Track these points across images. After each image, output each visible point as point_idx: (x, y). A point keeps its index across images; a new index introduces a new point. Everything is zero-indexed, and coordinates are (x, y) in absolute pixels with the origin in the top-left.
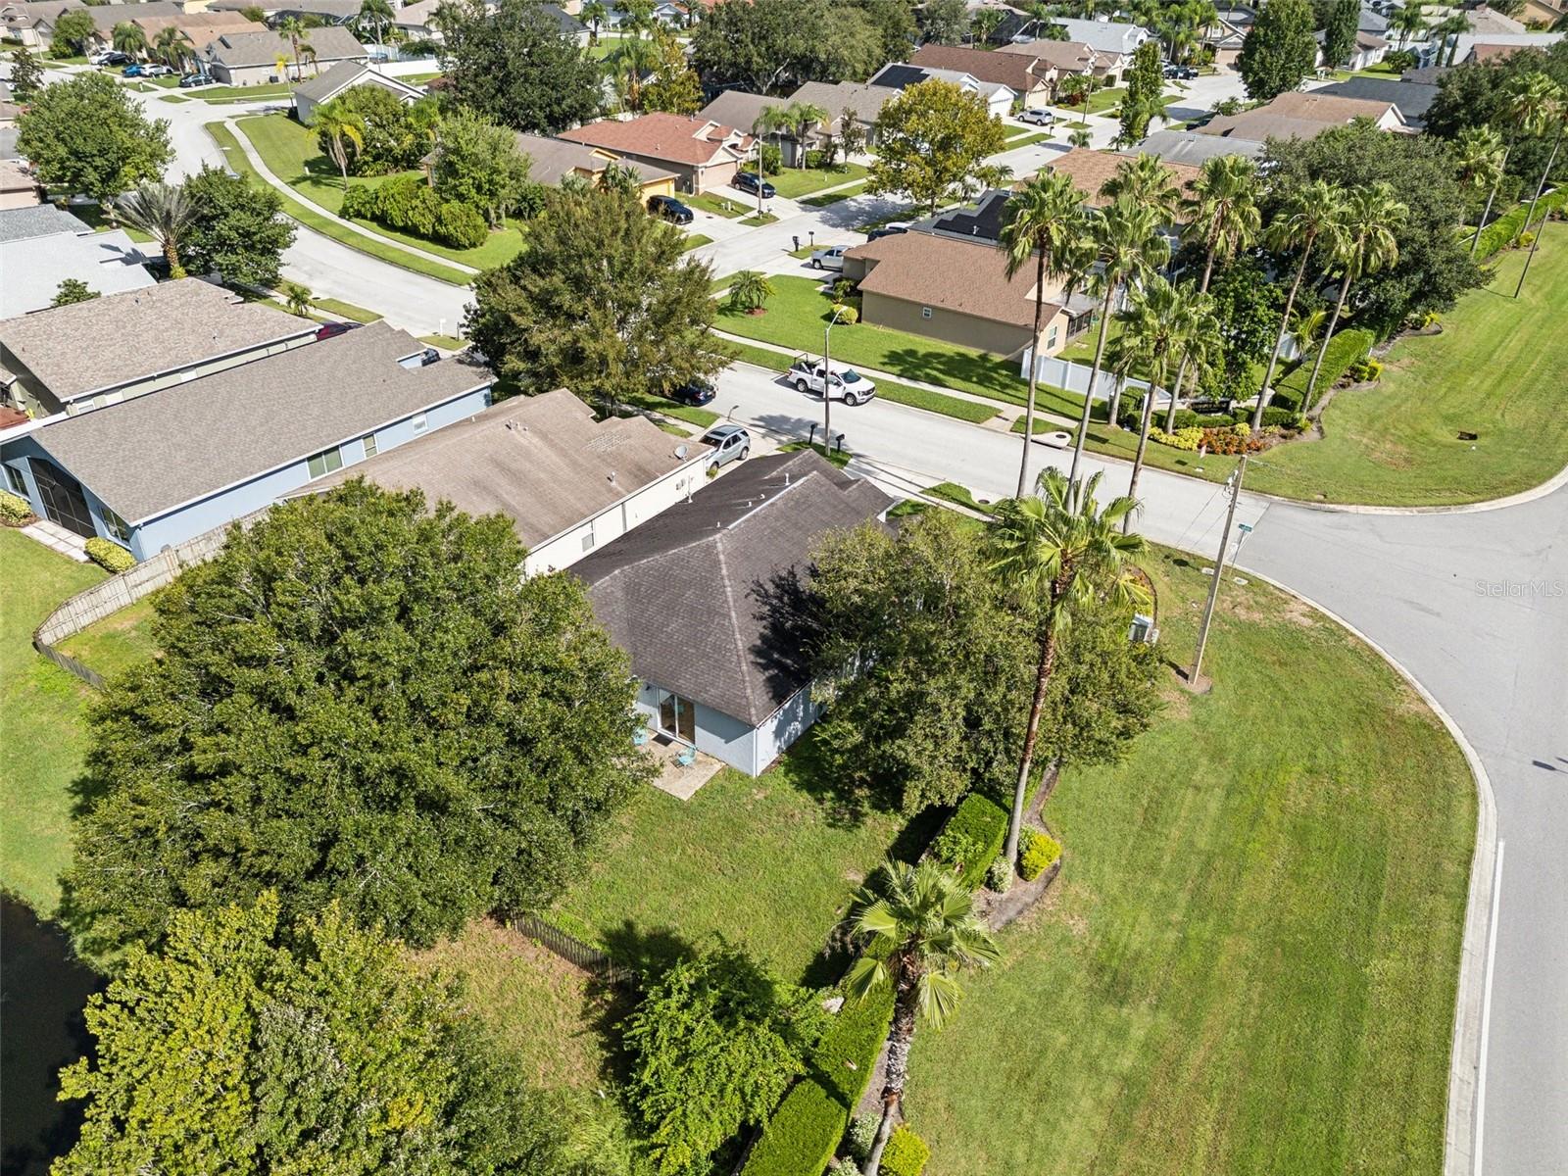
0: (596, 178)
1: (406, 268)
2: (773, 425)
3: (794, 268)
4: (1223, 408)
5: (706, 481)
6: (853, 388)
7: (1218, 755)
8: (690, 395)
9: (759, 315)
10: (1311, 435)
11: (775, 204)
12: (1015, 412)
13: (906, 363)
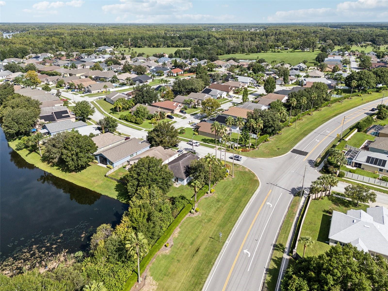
0: (159, 113)
1: (132, 128)
2: (186, 149)
3: (189, 126)
4: (245, 146)
5: (178, 156)
6: (197, 144)
7: (234, 183)
8: (176, 146)
9: (184, 134)
10: (257, 149)
11: (186, 115)
12: (218, 147)
13: (205, 141)
